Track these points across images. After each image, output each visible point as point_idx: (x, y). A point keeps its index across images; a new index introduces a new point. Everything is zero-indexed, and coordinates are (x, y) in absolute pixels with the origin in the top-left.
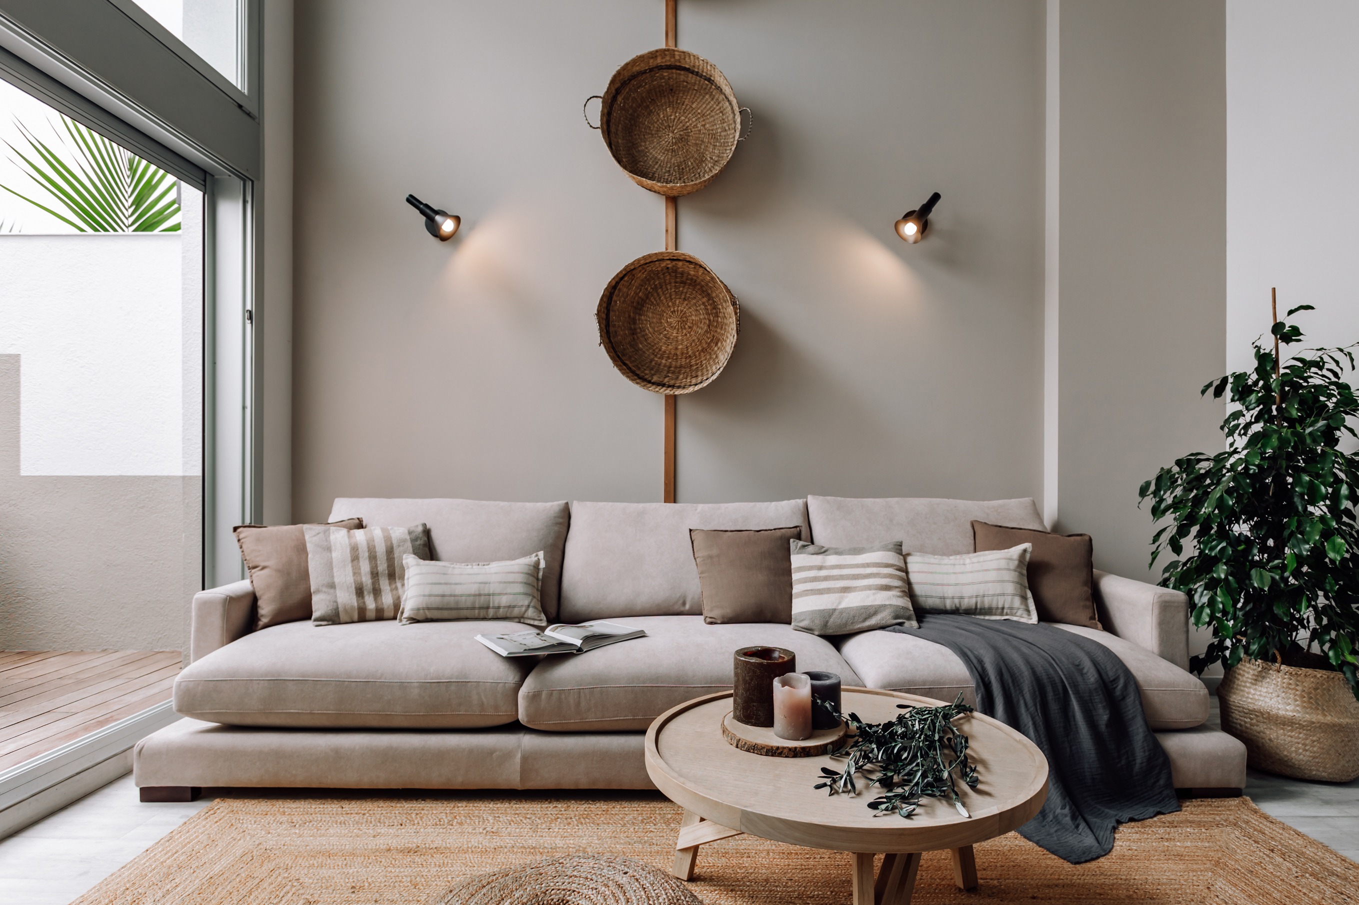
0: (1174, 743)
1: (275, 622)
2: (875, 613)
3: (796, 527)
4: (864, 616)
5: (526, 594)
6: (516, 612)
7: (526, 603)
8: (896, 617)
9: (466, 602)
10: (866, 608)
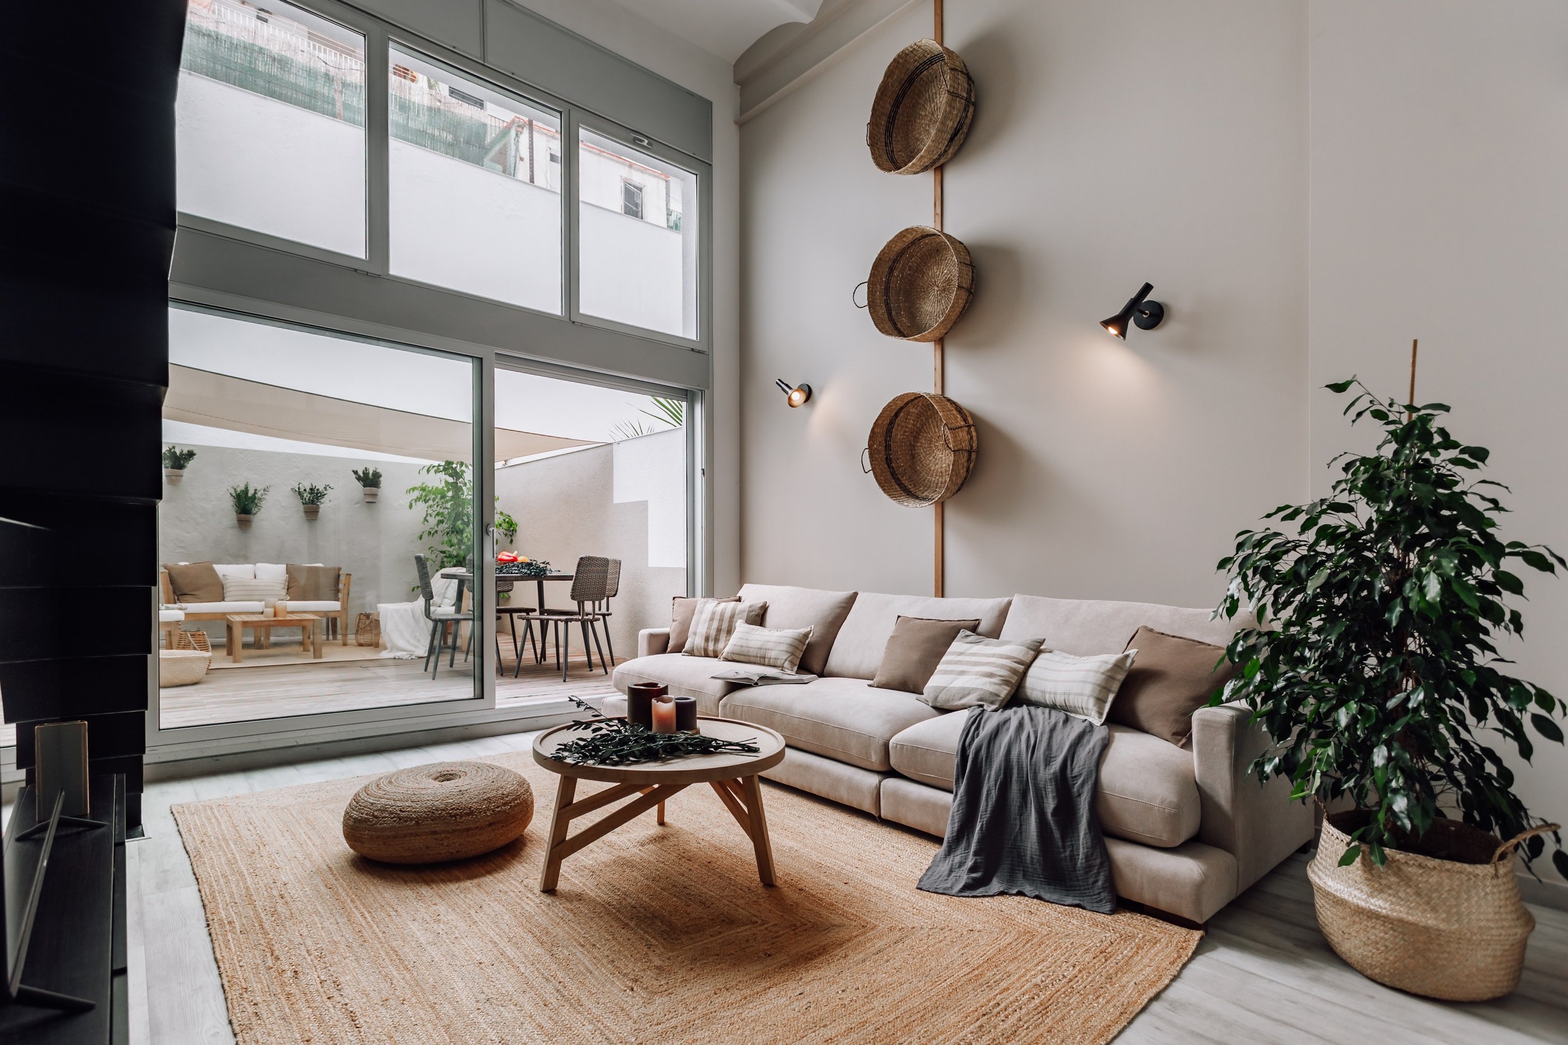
0: (1122, 853)
1: (670, 652)
2: (969, 694)
3: (976, 620)
4: (960, 695)
5: (787, 652)
6: (779, 663)
7: (785, 658)
8: (981, 700)
9: (753, 652)
10: (963, 689)
